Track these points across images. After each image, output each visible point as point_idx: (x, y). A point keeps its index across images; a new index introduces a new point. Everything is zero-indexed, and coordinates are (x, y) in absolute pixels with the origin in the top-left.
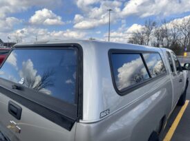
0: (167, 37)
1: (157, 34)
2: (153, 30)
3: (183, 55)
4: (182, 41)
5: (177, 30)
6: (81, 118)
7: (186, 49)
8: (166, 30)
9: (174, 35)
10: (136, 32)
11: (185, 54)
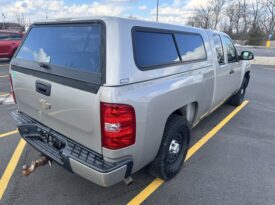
0: (244, 16)
1: (231, 12)
2: (226, 6)
3: (265, 45)
4: (267, 23)
5: (260, 6)
6: (105, 82)
7: (270, 36)
8: (245, 6)
9: (256, 14)
10: (199, 8)
11: (269, 43)
